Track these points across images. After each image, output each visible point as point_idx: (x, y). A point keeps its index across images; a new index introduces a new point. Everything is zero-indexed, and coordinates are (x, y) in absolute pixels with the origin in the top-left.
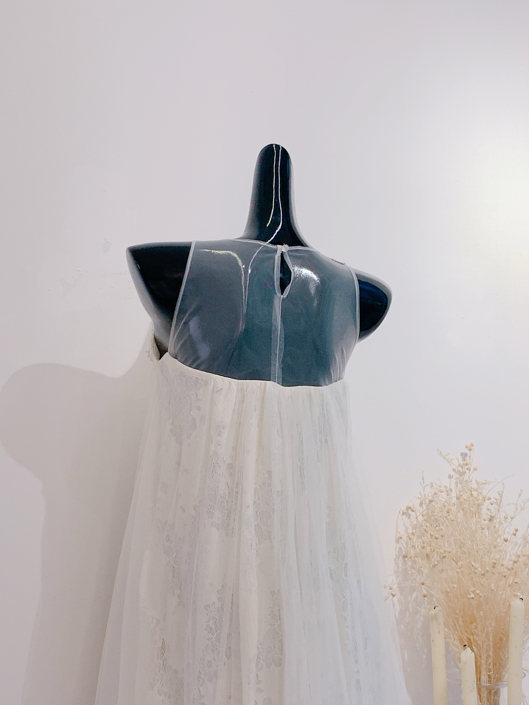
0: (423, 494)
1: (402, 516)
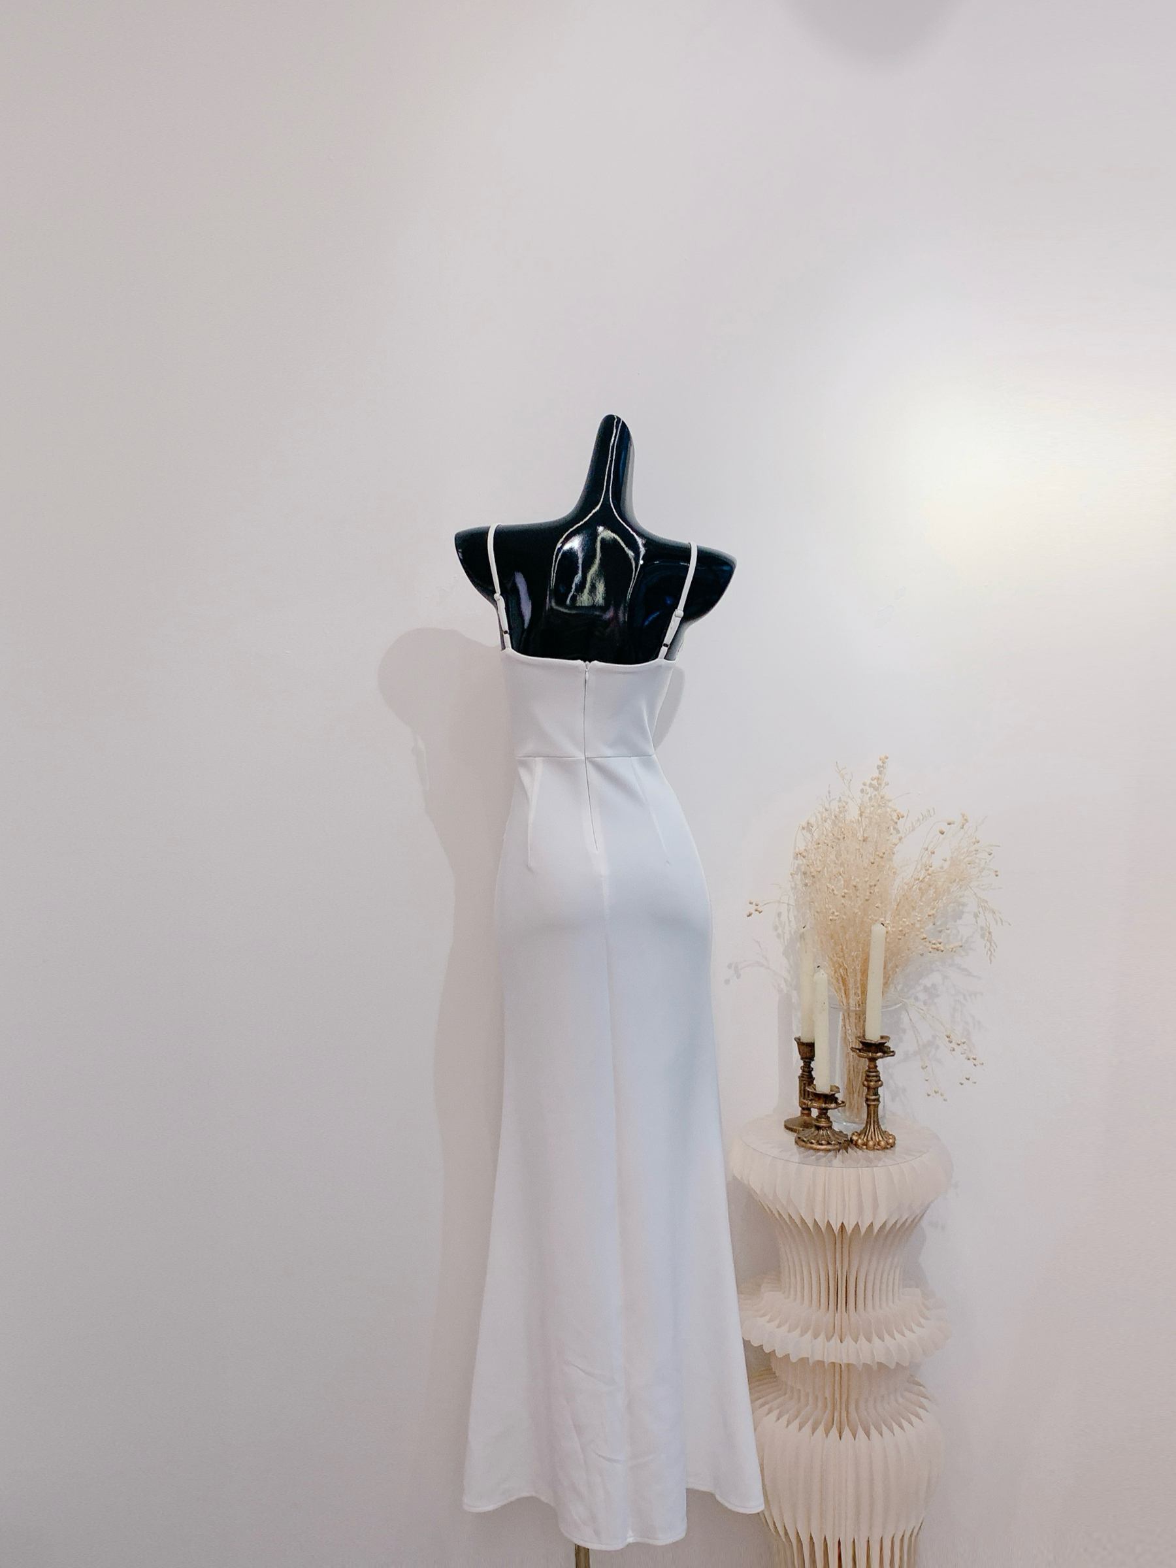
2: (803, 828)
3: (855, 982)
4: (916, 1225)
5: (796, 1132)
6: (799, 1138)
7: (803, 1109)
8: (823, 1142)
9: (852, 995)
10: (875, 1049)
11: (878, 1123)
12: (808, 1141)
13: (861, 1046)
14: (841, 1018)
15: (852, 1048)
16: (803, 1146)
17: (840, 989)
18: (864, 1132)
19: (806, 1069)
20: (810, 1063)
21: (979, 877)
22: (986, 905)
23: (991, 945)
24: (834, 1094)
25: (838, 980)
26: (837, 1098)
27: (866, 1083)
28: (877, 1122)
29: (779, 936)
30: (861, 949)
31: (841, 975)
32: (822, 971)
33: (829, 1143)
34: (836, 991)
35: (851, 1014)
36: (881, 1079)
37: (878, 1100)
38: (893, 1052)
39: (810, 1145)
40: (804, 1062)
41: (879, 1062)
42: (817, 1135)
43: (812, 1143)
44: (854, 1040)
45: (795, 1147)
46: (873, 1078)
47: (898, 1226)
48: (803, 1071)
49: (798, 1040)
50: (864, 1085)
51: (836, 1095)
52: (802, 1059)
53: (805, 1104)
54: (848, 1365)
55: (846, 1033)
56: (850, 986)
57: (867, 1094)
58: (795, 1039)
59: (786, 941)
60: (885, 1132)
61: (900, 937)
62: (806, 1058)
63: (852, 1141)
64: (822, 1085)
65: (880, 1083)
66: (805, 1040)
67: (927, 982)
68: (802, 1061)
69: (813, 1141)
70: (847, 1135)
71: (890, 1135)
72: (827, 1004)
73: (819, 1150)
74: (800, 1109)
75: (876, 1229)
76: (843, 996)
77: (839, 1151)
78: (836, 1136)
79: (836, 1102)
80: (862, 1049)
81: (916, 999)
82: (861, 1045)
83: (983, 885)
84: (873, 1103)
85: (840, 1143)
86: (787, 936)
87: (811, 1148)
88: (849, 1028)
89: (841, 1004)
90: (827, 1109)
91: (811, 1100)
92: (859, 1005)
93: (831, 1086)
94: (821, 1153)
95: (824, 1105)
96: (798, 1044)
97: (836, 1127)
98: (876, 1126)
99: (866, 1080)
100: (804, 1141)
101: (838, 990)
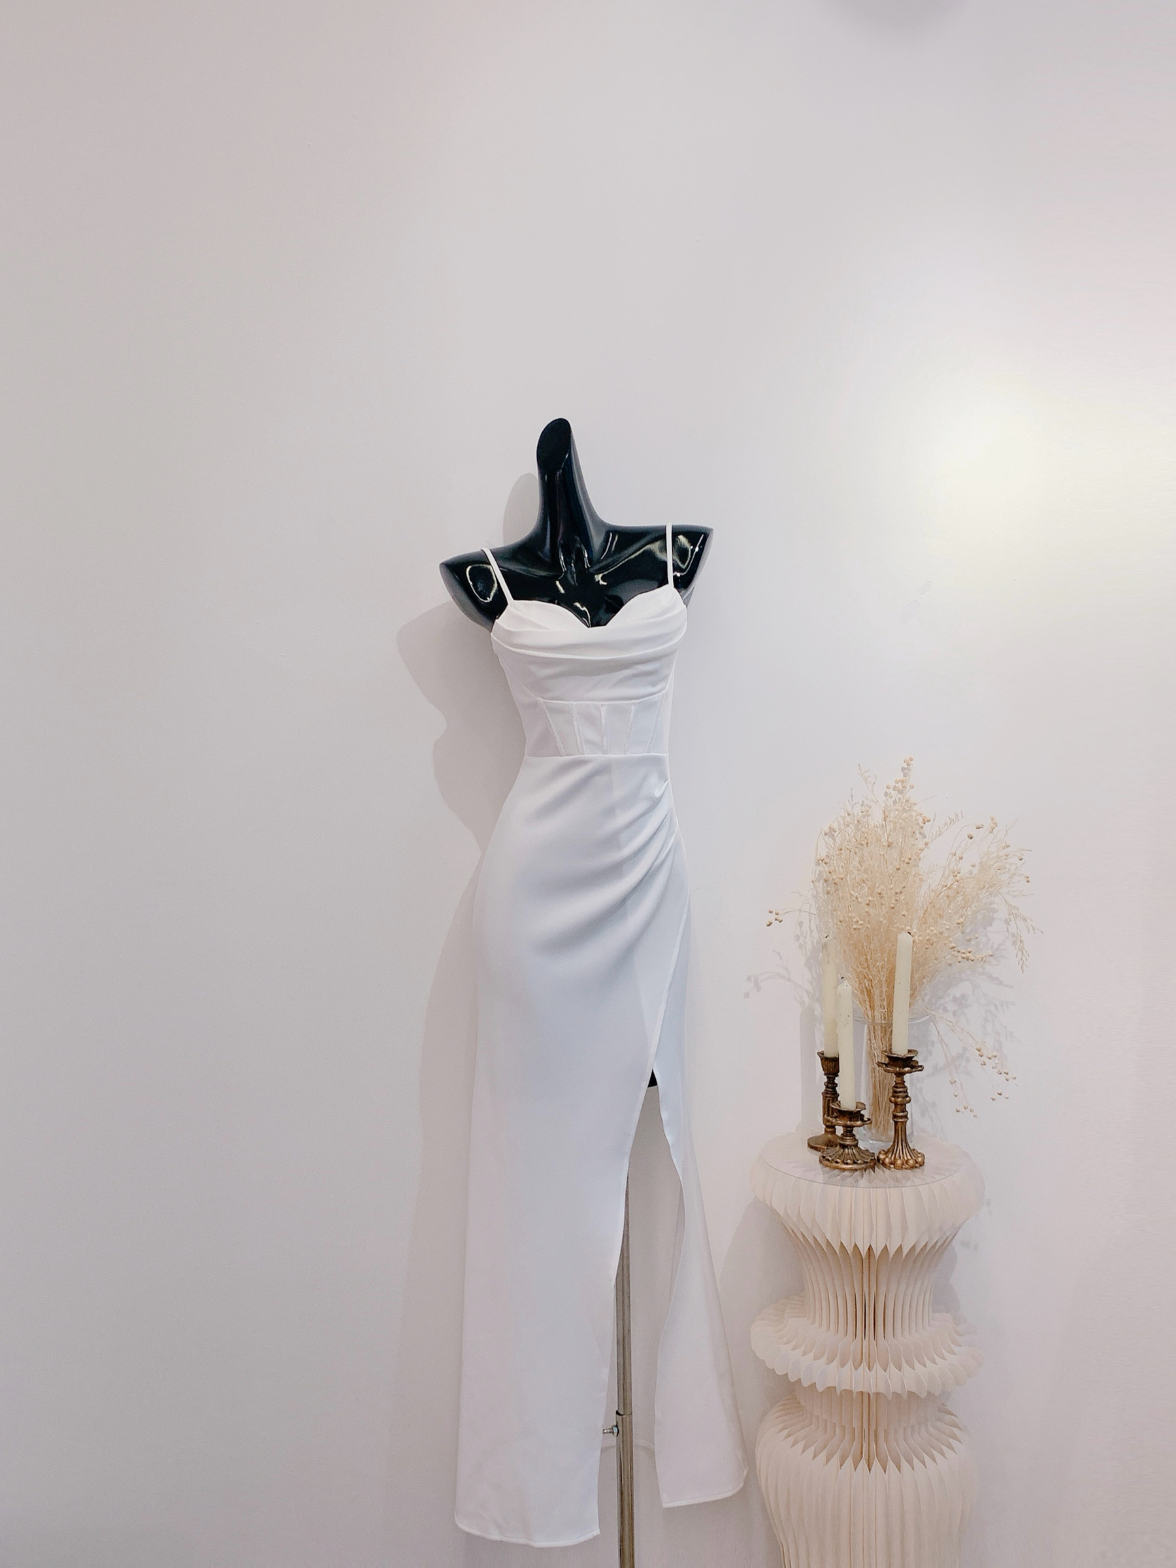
2: (826, 834)
3: (881, 992)
4: (946, 1248)
5: (820, 1151)
6: (824, 1157)
7: (827, 1127)
8: (849, 1161)
9: (877, 1008)
10: (903, 1064)
11: (906, 1142)
12: (833, 1160)
13: (887, 1061)
14: (866, 1031)
15: (878, 1062)
16: (827, 1166)
17: (865, 1001)
18: (892, 1150)
19: (830, 1085)
20: (834, 1079)
21: (1009, 883)
22: (1017, 912)
23: (1022, 954)
24: (860, 1111)
25: (862, 992)
26: (863, 1116)
27: (893, 1099)
28: (905, 1140)
29: (801, 947)
30: (886, 959)
31: (865, 986)
32: (846, 982)
33: (855, 1163)
34: (861, 1003)
35: (876, 1027)
36: (909, 1095)
37: (906, 1117)
38: (921, 1066)
39: (834, 1164)
40: (828, 1078)
41: (907, 1077)
42: (842, 1154)
43: (837, 1162)
44: (880, 1055)
45: (819, 1166)
46: (901, 1094)
47: (928, 1248)
48: (827, 1087)
49: (821, 1054)
50: (891, 1101)
51: (862, 1112)
52: (825, 1074)
53: (828, 1121)
54: (877, 1394)
55: (871, 1046)
56: (876, 997)
57: (894, 1111)
58: (818, 1053)
59: (808, 952)
60: (914, 1150)
61: (927, 946)
62: (829, 1074)
63: (878, 1159)
64: (847, 1102)
65: (908, 1099)
66: (829, 1054)
67: (956, 992)
68: (826, 1077)
69: (838, 1160)
70: (873, 1153)
71: (920, 1153)
72: (851, 1018)
73: (844, 1170)
74: (824, 1126)
75: (905, 1251)
76: (868, 1008)
77: (865, 1170)
78: (862, 1155)
79: (862, 1120)
80: (889, 1064)
81: (945, 1010)
82: (887, 1059)
83: (1013, 892)
84: (900, 1120)
85: (867, 1162)
86: (809, 947)
87: (837, 1168)
88: (874, 1042)
89: (866, 1017)
90: (852, 1127)
91: (835, 1118)
92: (885, 1018)
93: (857, 1103)
94: (846, 1173)
95: (849, 1122)
96: (822, 1060)
97: (862, 1145)
98: (904, 1144)
99: (894, 1096)
100: (828, 1160)
101: (862, 1002)
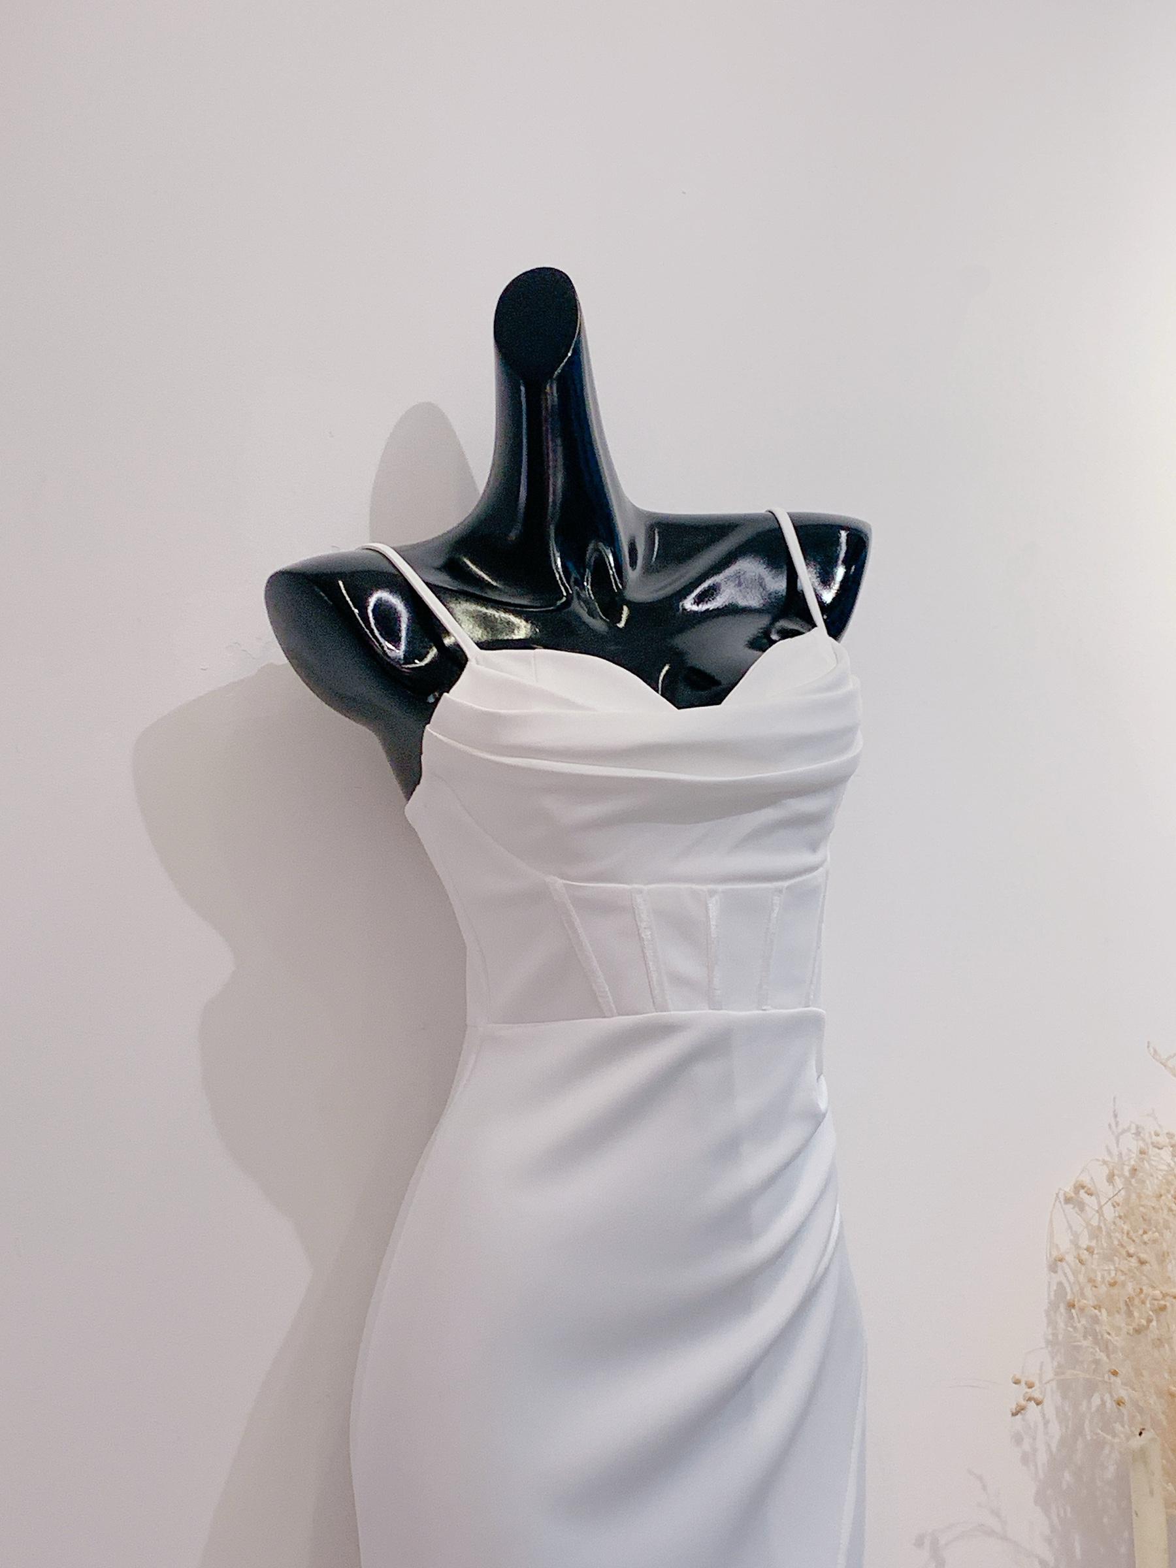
0: (1115, 1152)
1: (1066, 1207)
